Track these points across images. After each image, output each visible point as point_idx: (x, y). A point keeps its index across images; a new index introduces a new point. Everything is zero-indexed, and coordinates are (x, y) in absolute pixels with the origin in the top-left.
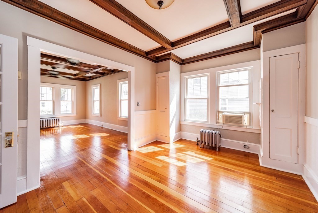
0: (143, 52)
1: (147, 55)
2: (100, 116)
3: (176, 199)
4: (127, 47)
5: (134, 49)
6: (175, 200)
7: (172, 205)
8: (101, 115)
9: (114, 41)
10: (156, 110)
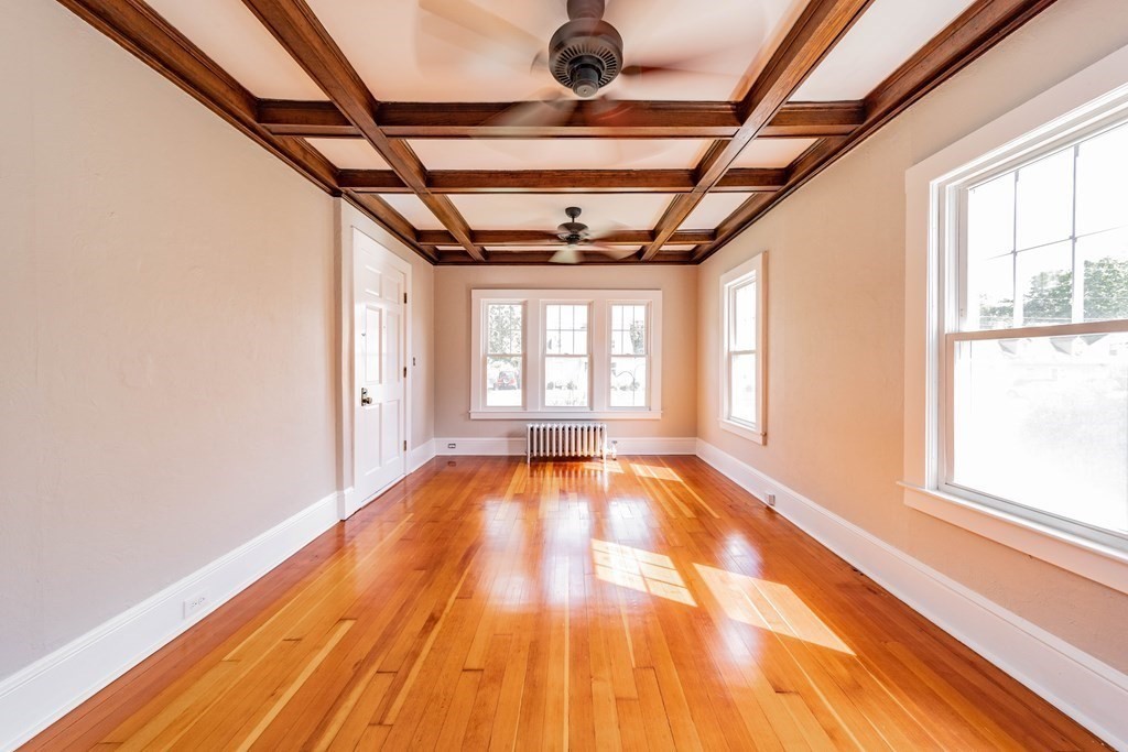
2: (760, 440)
8: (765, 435)
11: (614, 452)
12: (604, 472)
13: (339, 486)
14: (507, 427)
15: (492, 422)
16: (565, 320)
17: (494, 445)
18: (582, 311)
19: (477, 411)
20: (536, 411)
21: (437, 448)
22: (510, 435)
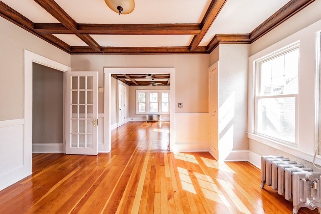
0: (184, 48)
1: (189, 50)
3: (129, 209)
4: (163, 50)
5: (172, 50)
6: (127, 209)
7: (121, 210)
9: (151, 51)
10: (208, 113)
11: (162, 120)
12: (160, 124)
13: (117, 122)
14: (142, 116)
15: (139, 115)
16: (153, 96)
17: (140, 119)
18: (156, 94)
19: (137, 113)
20: (148, 112)
21: (130, 120)
22: (143, 117)
